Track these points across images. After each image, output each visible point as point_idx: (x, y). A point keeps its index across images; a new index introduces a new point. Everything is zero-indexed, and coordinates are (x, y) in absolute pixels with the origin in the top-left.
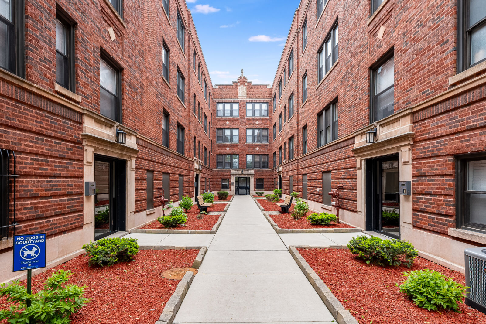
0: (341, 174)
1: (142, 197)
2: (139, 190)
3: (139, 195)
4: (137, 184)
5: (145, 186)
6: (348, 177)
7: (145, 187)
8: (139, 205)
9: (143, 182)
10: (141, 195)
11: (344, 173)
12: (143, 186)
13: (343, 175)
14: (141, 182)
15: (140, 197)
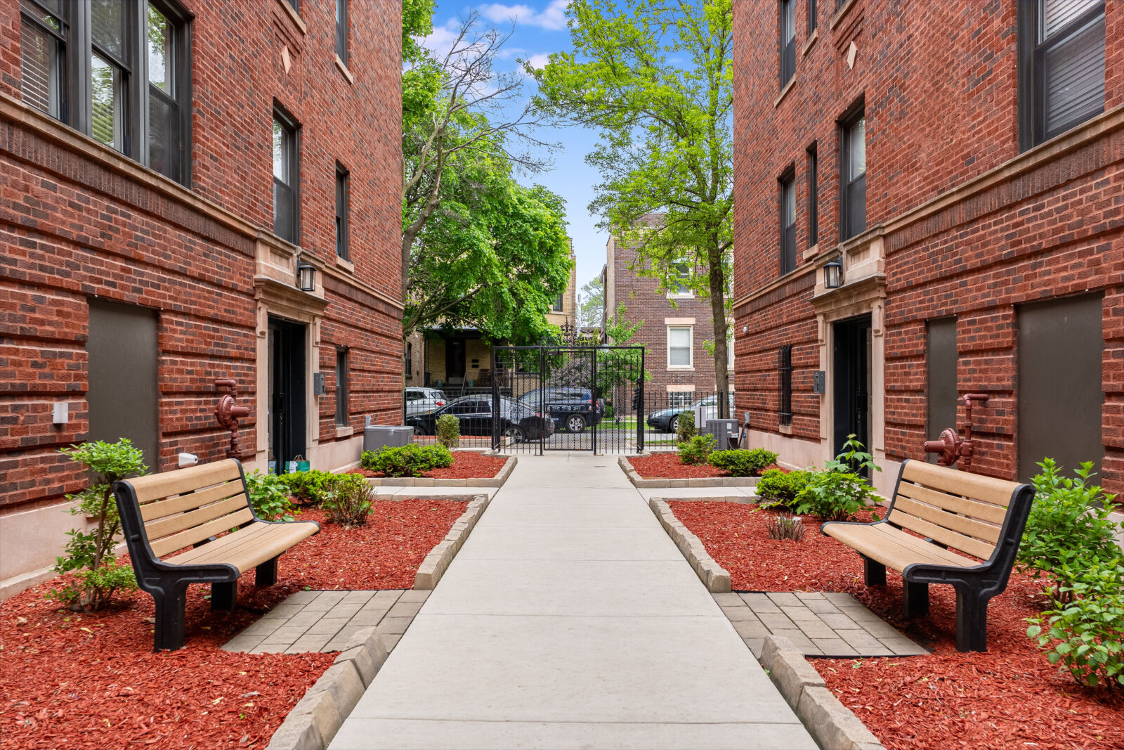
0: (212, 337)
1: (906, 414)
2: (900, 392)
3: (897, 407)
4: (893, 374)
5: (918, 380)
6: (233, 352)
7: (916, 385)
8: (901, 440)
9: (910, 366)
10: (903, 408)
11: (221, 338)
12: (911, 381)
13: (217, 345)
14: (903, 367)
15: (899, 414)
